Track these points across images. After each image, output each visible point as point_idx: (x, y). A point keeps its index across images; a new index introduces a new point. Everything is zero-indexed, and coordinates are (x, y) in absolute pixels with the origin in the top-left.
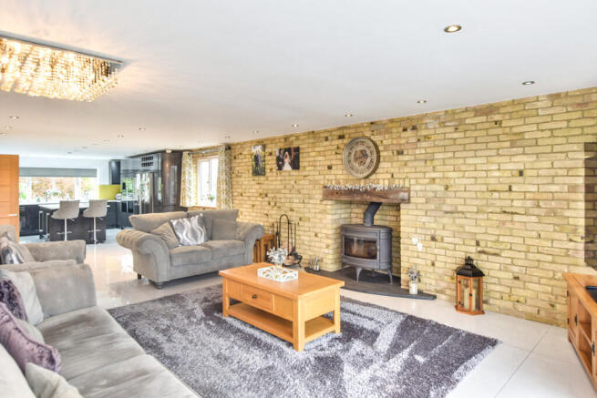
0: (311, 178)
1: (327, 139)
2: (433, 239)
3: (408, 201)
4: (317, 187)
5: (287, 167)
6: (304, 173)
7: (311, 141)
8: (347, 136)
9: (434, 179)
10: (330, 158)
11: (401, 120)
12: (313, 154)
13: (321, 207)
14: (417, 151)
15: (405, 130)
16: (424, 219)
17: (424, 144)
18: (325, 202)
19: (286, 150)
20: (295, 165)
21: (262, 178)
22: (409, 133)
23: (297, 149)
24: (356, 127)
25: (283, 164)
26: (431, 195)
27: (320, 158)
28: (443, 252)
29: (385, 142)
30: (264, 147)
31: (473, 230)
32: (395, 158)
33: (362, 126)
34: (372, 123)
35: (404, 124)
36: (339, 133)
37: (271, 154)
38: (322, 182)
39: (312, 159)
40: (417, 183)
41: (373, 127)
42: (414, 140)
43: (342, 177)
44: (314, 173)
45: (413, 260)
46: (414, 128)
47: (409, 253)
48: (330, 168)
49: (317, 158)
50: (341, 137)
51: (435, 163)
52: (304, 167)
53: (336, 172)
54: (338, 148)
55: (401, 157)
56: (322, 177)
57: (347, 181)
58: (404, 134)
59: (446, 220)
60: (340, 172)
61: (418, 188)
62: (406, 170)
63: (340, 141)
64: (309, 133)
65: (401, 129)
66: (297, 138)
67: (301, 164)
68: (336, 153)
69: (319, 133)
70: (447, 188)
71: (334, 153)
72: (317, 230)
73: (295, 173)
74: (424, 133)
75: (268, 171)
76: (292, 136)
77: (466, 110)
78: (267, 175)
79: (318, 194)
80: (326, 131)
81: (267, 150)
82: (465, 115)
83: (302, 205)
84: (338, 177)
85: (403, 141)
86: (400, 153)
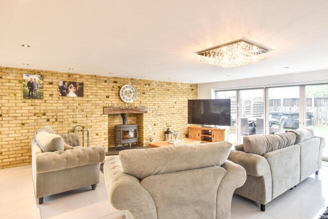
0: (94, 102)
1: (106, 82)
2: (155, 125)
3: (146, 112)
4: (98, 107)
6: (87, 99)
7: (95, 81)
8: (119, 82)
9: (155, 104)
10: (108, 92)
11: (144, 81)
12: (96, 88)
13: (101, 118)
14: (150, 94)
15: (146, 85)
16: (152, 118)
17: (152, 91)
18: (104, 115)
19: (70, 83)
20: (80, 93)
21: (37, 101)
22: (147, 86)
23: (82, 84)
24: (124, 79)
25: (68, 92)
26: (154, 109)
27: (100, 91)
28: (157, 129)
29: (138, 88)
30: (42, 77)
31: (165, 120)
32: (142, 95)
33: (127, 79)
34: (132, 79)
35: (145, 82)
36: (115, 80)
37: (51, 83)
38: (102, 105)
39: (95, 91)
40: (150, 105)
41: (132, 81)
42: (149, 89)
43: (116, 102)
44: (95, 99)
45: (148, 134)
46: (149, 85)
47: (146, 132)
48: (108, 97)
49: (97, 91)
50: (115, 82)
51: (156, 98)
52: (88, 96)
53: (112, 100)
54: (113, 87)
55: (144, 95)
56: (102, 102)
57: (118, 104)
58: (145, 86)
59: (159, 118)
60: (115, 100)
61: (150, 107)
62: (146, 100)
63: (115, 84)
64: (92, 76)
65: (144, 84)
66: (81, 77)
67: (84, 93)
68: (112, 90)
69: (100, 77)
70: (159, 107)
71: (110, 89)
72: (97, 132)
73: (80, 99)
74: (152, 87)
75: (46, 96)
76: (76, 74)
77: (164, 82)
78: (45, 99)
79: (100, 111)
80: (105, 77)
81: (45, 80)
82: (164, 84)
83: (86, 118)
84: (113, 102)
85: (145, 89)
86: (144, 93)
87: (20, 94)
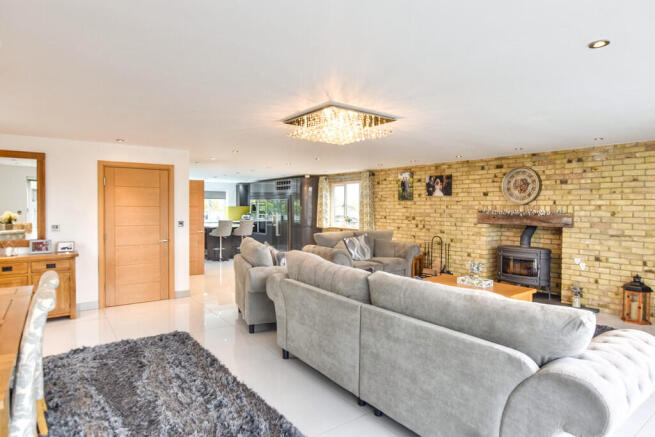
0: (464, 203)
1: (483, 168)
2: (597, 259)
3: (570, 225)
4: (471, 212)
5: (438, 193)
6: (457, 199)
7: (466, 169)
8: (505, 166)
9: (600, 206)
10: (488, 185)
11: (565, 153)
12: (467, 181)
13: (476, 230)
14: (583, 181)
15: (570, 161)
16: (587, 242)
17: (590, 175)
18: (479, 225)
19: (437, 177)
20: (447, 191)
21: (409, 203)
22: (574, 164)
23: (450, 177)
24: (516, 158)
25: (434, 190)
26: (596, 220)
27: (475, 185)
28: (608, 271)
29: (547, 172)
30: (412, 174)
31: (640, 252)
32: (559, 187)
33: (523, 156)
34: (534, 155)
35: (568, 157)
36: (497, 163)
37: (419, 181)
38: (476, 207)
39: (466, 186)
40: (582, 210)
41: (534, 158)
42: (580, 171)
43: (500, 203)
44: (467, 199)
45: (573, 278)
46: (580, 160)
47: (571, 272)
48: (486, 194)
49: (471, 186)
50: (499, 167)
51: (601, 192)
52: (457, 193)
53: (493, 198)
54: (496, 176)
55: (564, 186)
56: (477, 203)
57: (504, 206)
58: (568, 166)
59: (612, 243)
60: (497, 198)
61: (582, 213)
62: (570, 197)
63: (498, 170)
64: (463, 163)
65: (565, 161)
66: (450, 166)
67: (453, 191)
68: (494, 182)
69: (475, 162)
70: (613, 214)
71: (490, 180)
72: (469, 251)
73: (447, 198)
74: (590, 164)
75: (416, 196)
76: (443, 164)
77: (637, 145)
78: (415, 199)
79: (472, 218)
80: (482, 161)
81: (415, 177)
82: (636, 149)
83: (455, 228)
84: (495, 203)
85: (567, 172)
86: (564, 182)
87: (396, 196)
